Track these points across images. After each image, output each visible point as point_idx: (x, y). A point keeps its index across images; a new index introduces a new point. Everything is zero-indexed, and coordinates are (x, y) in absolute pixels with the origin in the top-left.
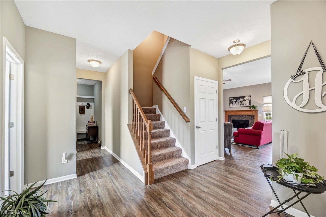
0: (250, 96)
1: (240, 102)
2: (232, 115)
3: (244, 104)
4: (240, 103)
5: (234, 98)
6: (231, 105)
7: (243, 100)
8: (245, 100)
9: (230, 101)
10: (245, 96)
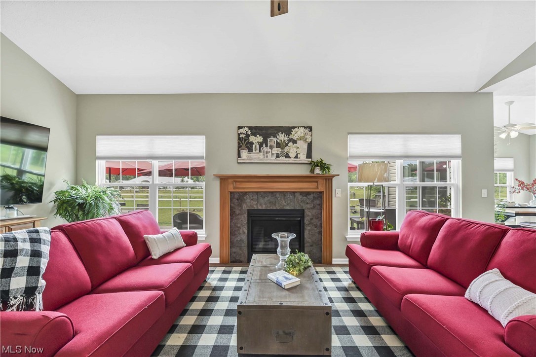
0: (310, 129)
1: (278, 145)
2: (246, 193)
3: (292, 155)
4: (276, 150)
5: (255, 130)
6: (244, 153)
7: (286, 138)
8: (295, 142)
9: (240, 139)
10: (294, 128)
